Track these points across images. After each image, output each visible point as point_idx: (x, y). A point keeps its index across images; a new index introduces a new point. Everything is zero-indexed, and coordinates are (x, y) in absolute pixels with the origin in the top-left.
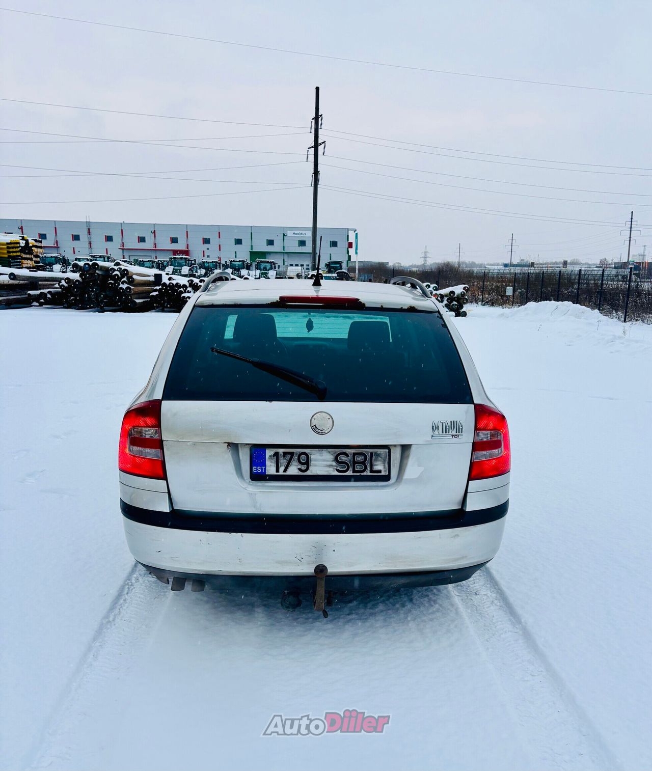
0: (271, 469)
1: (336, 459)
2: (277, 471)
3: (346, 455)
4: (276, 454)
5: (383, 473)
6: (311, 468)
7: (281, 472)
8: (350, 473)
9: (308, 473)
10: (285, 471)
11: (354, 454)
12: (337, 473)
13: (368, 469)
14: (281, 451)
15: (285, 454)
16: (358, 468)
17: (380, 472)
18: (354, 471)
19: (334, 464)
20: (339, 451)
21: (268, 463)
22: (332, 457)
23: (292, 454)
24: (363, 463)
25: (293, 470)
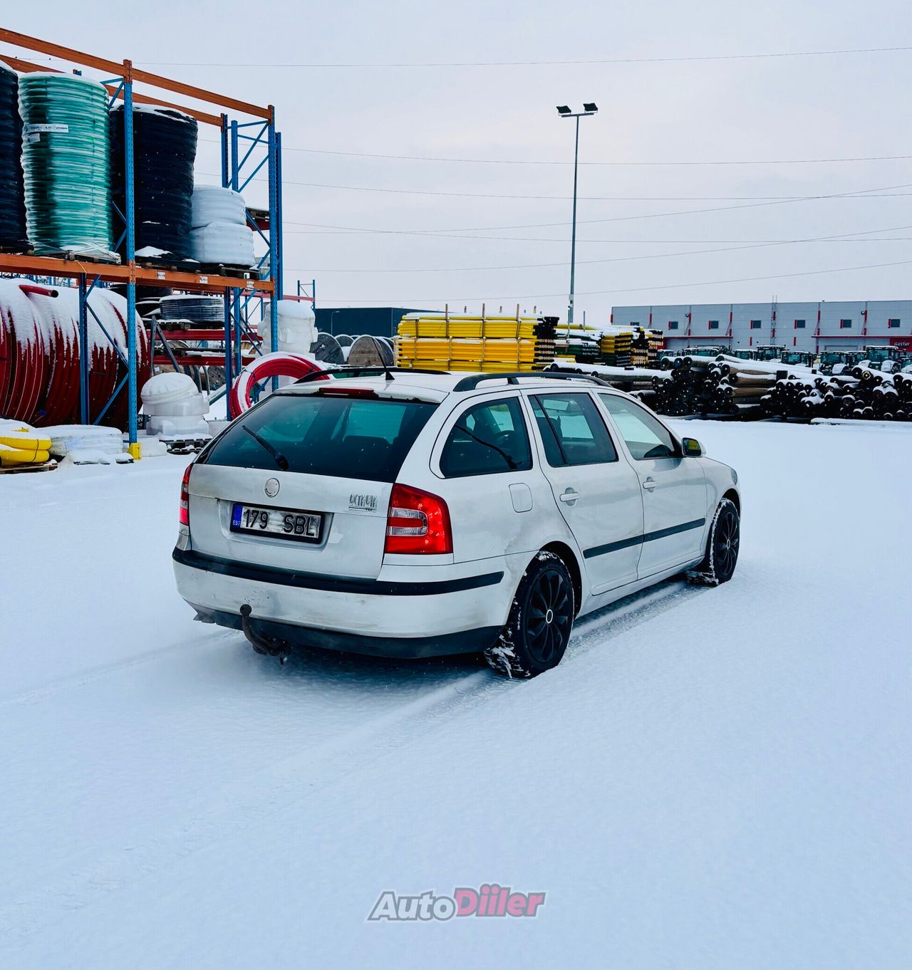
0: (243, 525)
1: (285, 521)
2: (247, 526)
3: (291, 516)
4: (248, 511)
5: (315, 537)
6: (268, 526)
7: (249, 528)
8: (292, 533)
9: (265, 530)
10: (251, 526)
11: (298, 517)
12: (283, 532)
13: (305, 531)
14: (252, 509)
15: (253, 511)
16: (298, 529)
17: (313, 535)
18: (296, 532)
19: (283, 524)
20: (287, 513)
21: (242, 518)
22: (282, 518)
23: (258, 512)
24: (302, 525)
25: (257, 527)
